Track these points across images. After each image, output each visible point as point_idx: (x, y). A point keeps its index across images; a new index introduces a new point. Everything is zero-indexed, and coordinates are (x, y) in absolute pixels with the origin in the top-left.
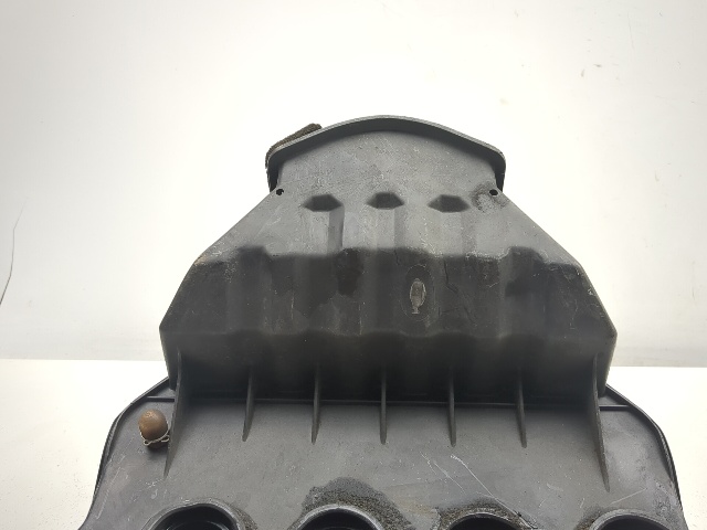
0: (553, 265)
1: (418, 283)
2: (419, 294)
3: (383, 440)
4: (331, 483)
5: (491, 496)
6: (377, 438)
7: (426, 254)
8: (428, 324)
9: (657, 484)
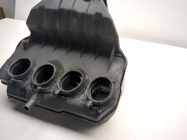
0: (104, 18)
1: (74, 19)
2: (74, 22)
3: (67, 54)
4: (53, 60)
5: (83, 69)
6: (66, 54)
7: (76, 12)
8: (76, 29)
9: (118, 73)
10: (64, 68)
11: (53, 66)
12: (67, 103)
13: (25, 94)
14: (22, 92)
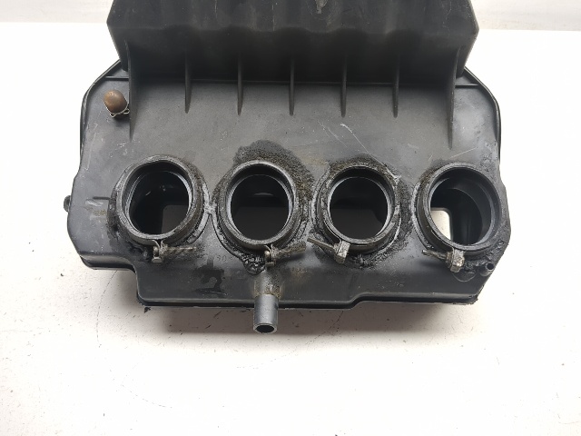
3: (291, 112)
4: (253, 144)
5: (367, 152)
6: (287, 111)
8: (329, 22)
9: (486, 144)
10: (305, 162)
11: (275, 167)
12: (377, 275)
13: (218, 284)
14: (205, 281)
